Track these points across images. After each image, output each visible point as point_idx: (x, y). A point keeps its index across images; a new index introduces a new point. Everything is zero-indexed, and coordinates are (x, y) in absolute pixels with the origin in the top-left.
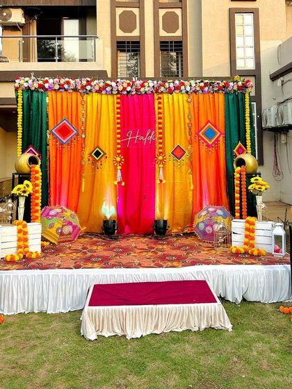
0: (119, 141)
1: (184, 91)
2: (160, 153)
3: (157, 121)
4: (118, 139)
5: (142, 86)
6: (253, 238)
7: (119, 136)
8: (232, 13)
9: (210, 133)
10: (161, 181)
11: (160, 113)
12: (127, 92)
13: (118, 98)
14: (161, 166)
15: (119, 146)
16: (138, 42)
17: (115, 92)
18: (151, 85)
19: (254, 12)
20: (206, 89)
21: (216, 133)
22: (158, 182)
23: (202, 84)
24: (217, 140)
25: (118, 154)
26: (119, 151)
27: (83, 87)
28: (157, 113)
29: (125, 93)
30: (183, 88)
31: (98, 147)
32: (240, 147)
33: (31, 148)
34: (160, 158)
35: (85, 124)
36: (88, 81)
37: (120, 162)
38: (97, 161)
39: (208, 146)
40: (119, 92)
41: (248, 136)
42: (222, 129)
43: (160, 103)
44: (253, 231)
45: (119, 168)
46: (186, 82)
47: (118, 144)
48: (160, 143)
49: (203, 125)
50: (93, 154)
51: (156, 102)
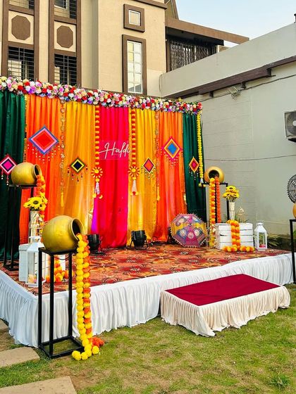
0: (98, 153)
1: (153, 109)
2: (134, 166)
3: (131, 134)
4: (97, 150)
5: (121, 99)
6: (238, 238)
7: (98, 147)
8: (125, 40)
9: (172, 149)
10: (134, 193)
11: (133, 127)
12: (107, 103)
13: (96, 109)
14: (134, 178)
15: (98, 158)
16: (33, 51)
17: (96, 103)
18: (128, 99)
19: (142, 42)
20: (171, 107)
21: (176, 149)
22: (130, 194)
23: (167, 103)
24: (178, 155)
25: (97, 166)
26: (98, 163)
27: (66, 95)
28: (130, 127)
29: (104, 104)
30: (153, 105)
31: (78, 158)
32: (194, 162)
33: (8, 158)
34: (134, 170)
35: (64, 133)
36: (70, 89)
37: (98, 174)
38: (78, 173)
39: (171, 159)
40: (99, 103)
41: (200, 152)
42: (181, 145)
43: (133, 117)
44: (237, 232)
45: (98, 180)
46: (155, 100)
47: (97, 155)
48: (133, 156)
49: (167, 140)
50: (72, 166)
51: (130, 116)
